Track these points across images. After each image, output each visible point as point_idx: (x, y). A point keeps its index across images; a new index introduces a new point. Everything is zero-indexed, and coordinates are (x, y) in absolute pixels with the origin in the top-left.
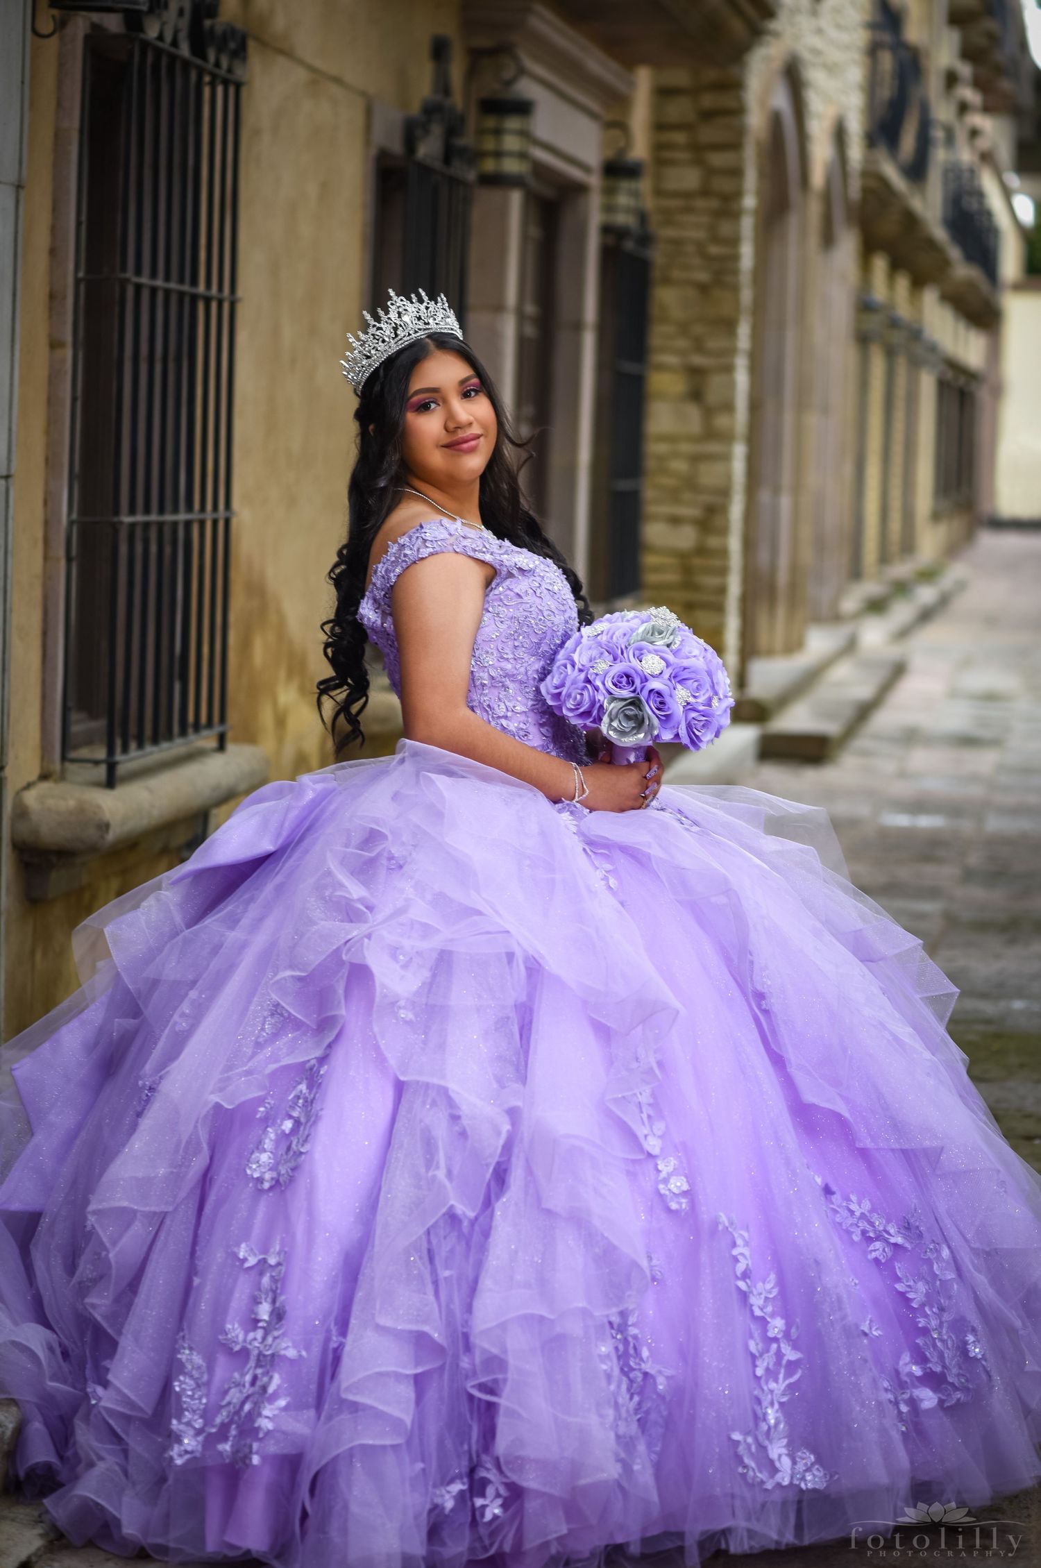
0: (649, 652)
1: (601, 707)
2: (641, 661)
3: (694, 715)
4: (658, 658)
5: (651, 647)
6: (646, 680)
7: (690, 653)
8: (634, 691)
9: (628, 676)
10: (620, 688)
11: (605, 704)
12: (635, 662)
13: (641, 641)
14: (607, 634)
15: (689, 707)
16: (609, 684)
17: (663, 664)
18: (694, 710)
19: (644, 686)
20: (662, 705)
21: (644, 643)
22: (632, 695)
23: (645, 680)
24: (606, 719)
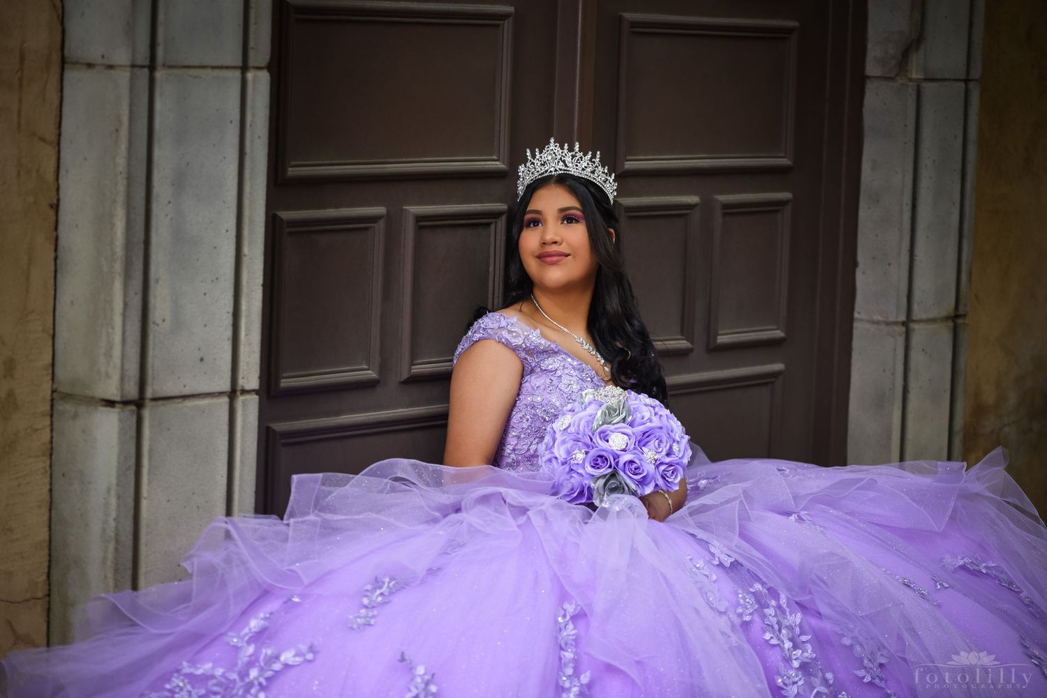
0: (612, 432)
1: (589, 488)
2: (607, 441)
3: (662, 468)
4: (620, 434)
5: (612, 427)
6: (618, 456)
7: (643, 419)
8: (610, 467)
9: (601, 456)
10: (598, 468)
11: (592, 485)
12: (603, 444)
13: (603, 424)
14: (574, 425)
15: (658, 462)
16: (590, 470)
17: (626, 438)
18: (662, 463)
19: (618, 462)
20: (636, 471)
21: (605, 427)
22: (610, 470)
23: (616, 457)
24: (595, 495)
